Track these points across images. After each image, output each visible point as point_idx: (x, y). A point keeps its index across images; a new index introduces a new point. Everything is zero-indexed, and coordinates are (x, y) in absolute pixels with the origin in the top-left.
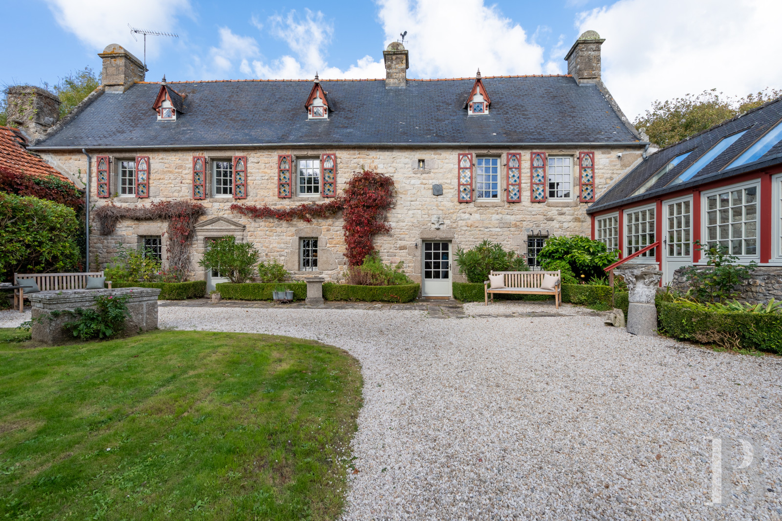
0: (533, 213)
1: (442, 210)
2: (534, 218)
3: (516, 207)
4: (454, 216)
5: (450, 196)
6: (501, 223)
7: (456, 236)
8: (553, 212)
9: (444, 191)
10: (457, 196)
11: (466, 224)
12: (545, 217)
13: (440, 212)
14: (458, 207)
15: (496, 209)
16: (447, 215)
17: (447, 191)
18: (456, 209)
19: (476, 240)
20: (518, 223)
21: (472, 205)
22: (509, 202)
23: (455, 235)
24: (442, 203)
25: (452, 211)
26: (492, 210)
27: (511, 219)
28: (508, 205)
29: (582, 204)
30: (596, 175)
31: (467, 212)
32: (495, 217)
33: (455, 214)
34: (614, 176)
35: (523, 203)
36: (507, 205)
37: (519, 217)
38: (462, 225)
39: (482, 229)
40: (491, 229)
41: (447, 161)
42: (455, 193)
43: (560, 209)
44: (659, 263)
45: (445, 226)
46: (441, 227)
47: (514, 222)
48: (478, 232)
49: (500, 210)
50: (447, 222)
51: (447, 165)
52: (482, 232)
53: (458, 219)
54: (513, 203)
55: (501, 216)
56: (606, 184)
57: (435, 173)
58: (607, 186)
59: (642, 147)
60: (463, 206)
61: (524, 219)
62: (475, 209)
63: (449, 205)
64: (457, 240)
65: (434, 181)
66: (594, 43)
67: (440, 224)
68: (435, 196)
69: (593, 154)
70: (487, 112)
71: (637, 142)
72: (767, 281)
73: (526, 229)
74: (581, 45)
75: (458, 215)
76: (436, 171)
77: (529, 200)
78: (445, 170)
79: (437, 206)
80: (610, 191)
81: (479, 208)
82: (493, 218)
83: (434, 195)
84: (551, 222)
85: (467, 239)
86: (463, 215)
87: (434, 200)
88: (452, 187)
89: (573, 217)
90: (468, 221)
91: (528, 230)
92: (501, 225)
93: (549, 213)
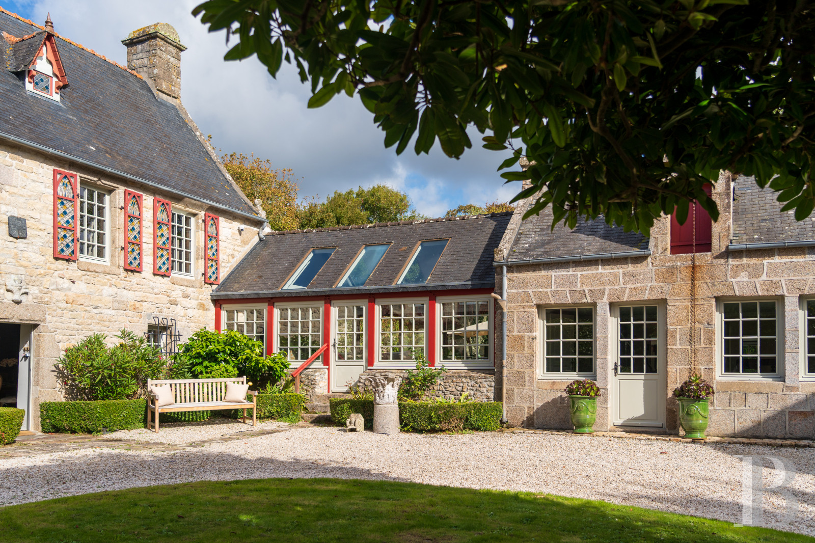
0: (156, 290)
1: (25, 267)
2: (157, 298)
3: (135, 278)
4: (46, 282)
5: (38, 242)
6: (116, 301)
7: (48, 318)
8: (177, 292)
9: (29, 232)
10: (52, 245)
11: (65, 298)
12: (168, 298)
13: (22, 270)
14: (53, 266)
15: (108, 277)
16: (33, 278)
17: (35, 233)
18: (49, 269)
19: (80, 327)
20: (138, 304)
21: (73, 265)
22: (126, 270)
23: (47, 316)
24: (25, 254)
25: (42, 271)
26: (102, 278)
27: (129, 296)
28: (125, 273)
29: (206, 285)
30: (220, 248)
31: (67, 276)
32: (107, 291)
33: (48, 278)
34: (236, 253)
35: (143, 274)
36: (123, 273)
37: (139, 295)
38: (59, 298)
39: (89, 308)
40: (102, 311)
41: (33, 176)
42: (47, 239)
43: (184, 288)
44: (327, 367)
45: (30, 297)
46: (24, 298)
47: (132, 302)
48: (83, 314)
49: (114, 280)
50: (34, 290)
51: (33, 184)
52: (87, 315)
53: (52, 288)
54: (132, 271)
55: (114, 289)
56: (229, 262)
57: (12, 194)
58: (229, 265)
59: (258, 224)
60: (61, 264)
61: (145, 299)
62: (80, 273)
63: (37, 259)
64: (50, 326)
65: (9, 208)
66: (174, 46)
67: (23, 294)
68: (11, 239)
69: (217, 219)
70: (56, 97)
71: (253, 216)
72: (445, 381)
73: (146, 315)
74: (159, 40)
75: (53, 280)
76: (15, 190)
77: (151, 271)
78: (30, 193)
79: (17, 258)
80: (232, 273)
81: (84, 273)
82: (104, 292)
83: (10, 235)
84: (175, 306)
85: (66, 325)
86: (60, 281)
87: (11, 245)
88: (42, 227)
89: (197, 301)
90: (68, 292)
91: (148, 316)
92: (116, 305)
93: (173, 293)
